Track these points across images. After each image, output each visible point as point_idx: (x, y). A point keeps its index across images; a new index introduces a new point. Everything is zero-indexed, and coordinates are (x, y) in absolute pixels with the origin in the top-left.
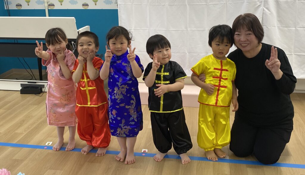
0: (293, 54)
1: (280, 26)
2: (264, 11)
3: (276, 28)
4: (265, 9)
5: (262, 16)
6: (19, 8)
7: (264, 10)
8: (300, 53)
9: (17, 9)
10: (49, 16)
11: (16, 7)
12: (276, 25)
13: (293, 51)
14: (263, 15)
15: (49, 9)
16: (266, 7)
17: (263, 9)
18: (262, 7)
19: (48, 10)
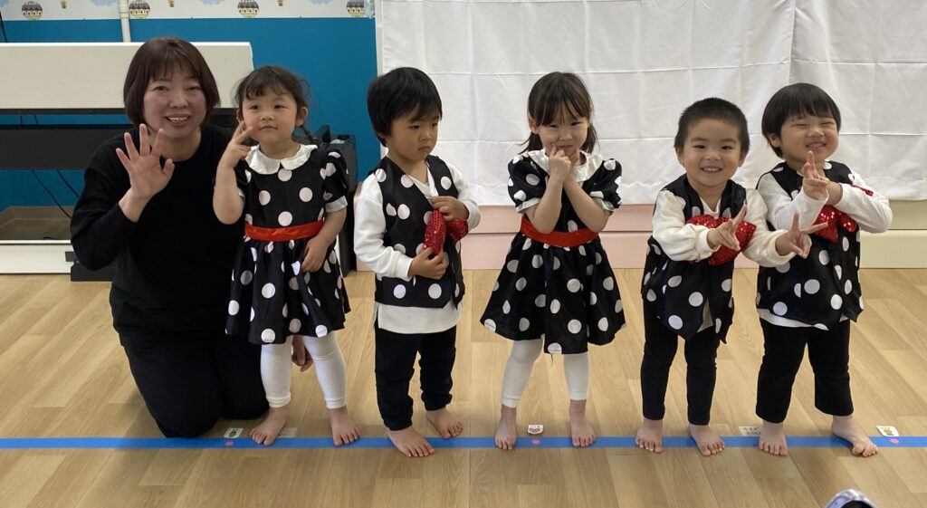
0: (868, 133)
1: (836, 58)
2: (798, 20)
3: (830, 63)
4: (800, 12)
5: (791, 33)
6: (34, 16)
7: (796, 16)
8: (887, 129)
9: (26, 19)
10: (132, 41)
11: (21, 12)
12: (829, 59)
13: (868, 124)
14: (794, 31)
15: (132, 17)
16: (803, 7)
17: (796, 12)
18: (791, 9)
19: (130, 20)
